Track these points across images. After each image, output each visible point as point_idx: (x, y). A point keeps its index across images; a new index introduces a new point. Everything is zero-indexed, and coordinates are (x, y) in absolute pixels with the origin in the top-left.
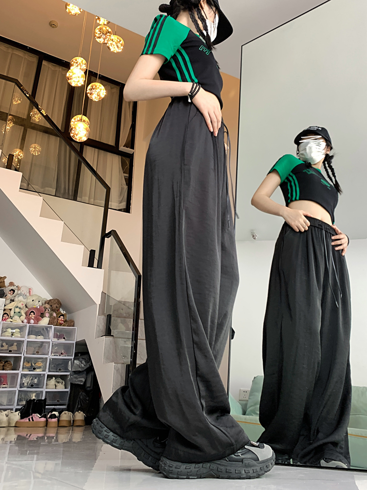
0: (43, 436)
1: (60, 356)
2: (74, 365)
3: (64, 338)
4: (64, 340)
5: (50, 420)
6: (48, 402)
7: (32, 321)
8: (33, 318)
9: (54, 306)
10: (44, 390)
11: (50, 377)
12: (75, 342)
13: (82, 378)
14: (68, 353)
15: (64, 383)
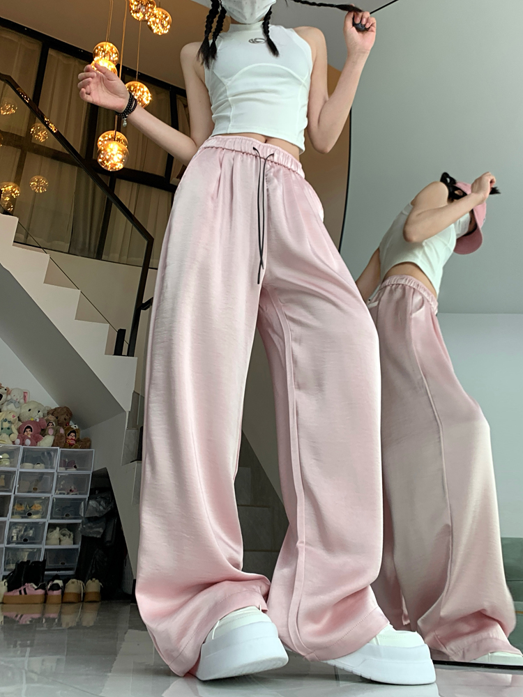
0: (39, 618)
1: (68, 494)
2: (89, 508)
3: (75, 467)
4: (74, 469)
5: (50, 593)
6: (48, 565)
7: (28, 442)
8: (30, 436)
9: (62, 418)
10: (43, 547)
11: (52, 527)
12: (90, 473)
13: (99, 527)
14: (80, 489)
15: (72, 536)
